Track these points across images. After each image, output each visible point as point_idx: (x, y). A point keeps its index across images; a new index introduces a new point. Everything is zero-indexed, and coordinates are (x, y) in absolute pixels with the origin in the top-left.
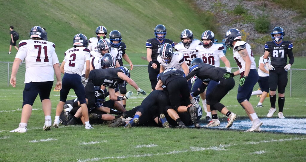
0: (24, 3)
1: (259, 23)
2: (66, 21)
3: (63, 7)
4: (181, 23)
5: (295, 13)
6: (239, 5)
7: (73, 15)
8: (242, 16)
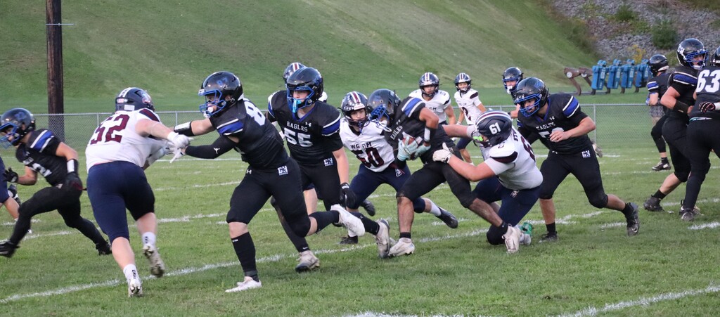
0: (296, 17)
1: (659, 32)
2: (362, 42)
3: (354, 21)
4: (535, 39)
5: (714, 15)
6: (624, 6)
7: (371, 32)
8: (629, 23)
